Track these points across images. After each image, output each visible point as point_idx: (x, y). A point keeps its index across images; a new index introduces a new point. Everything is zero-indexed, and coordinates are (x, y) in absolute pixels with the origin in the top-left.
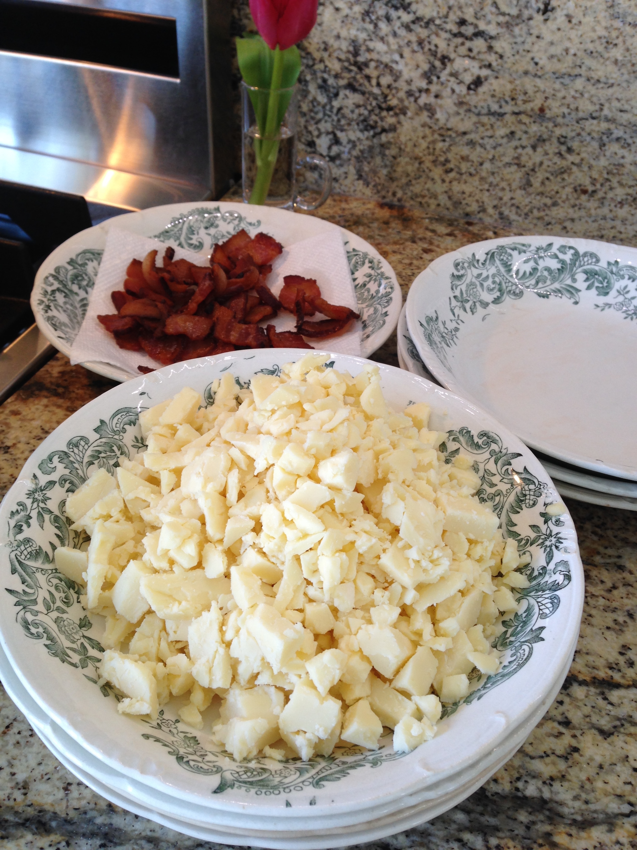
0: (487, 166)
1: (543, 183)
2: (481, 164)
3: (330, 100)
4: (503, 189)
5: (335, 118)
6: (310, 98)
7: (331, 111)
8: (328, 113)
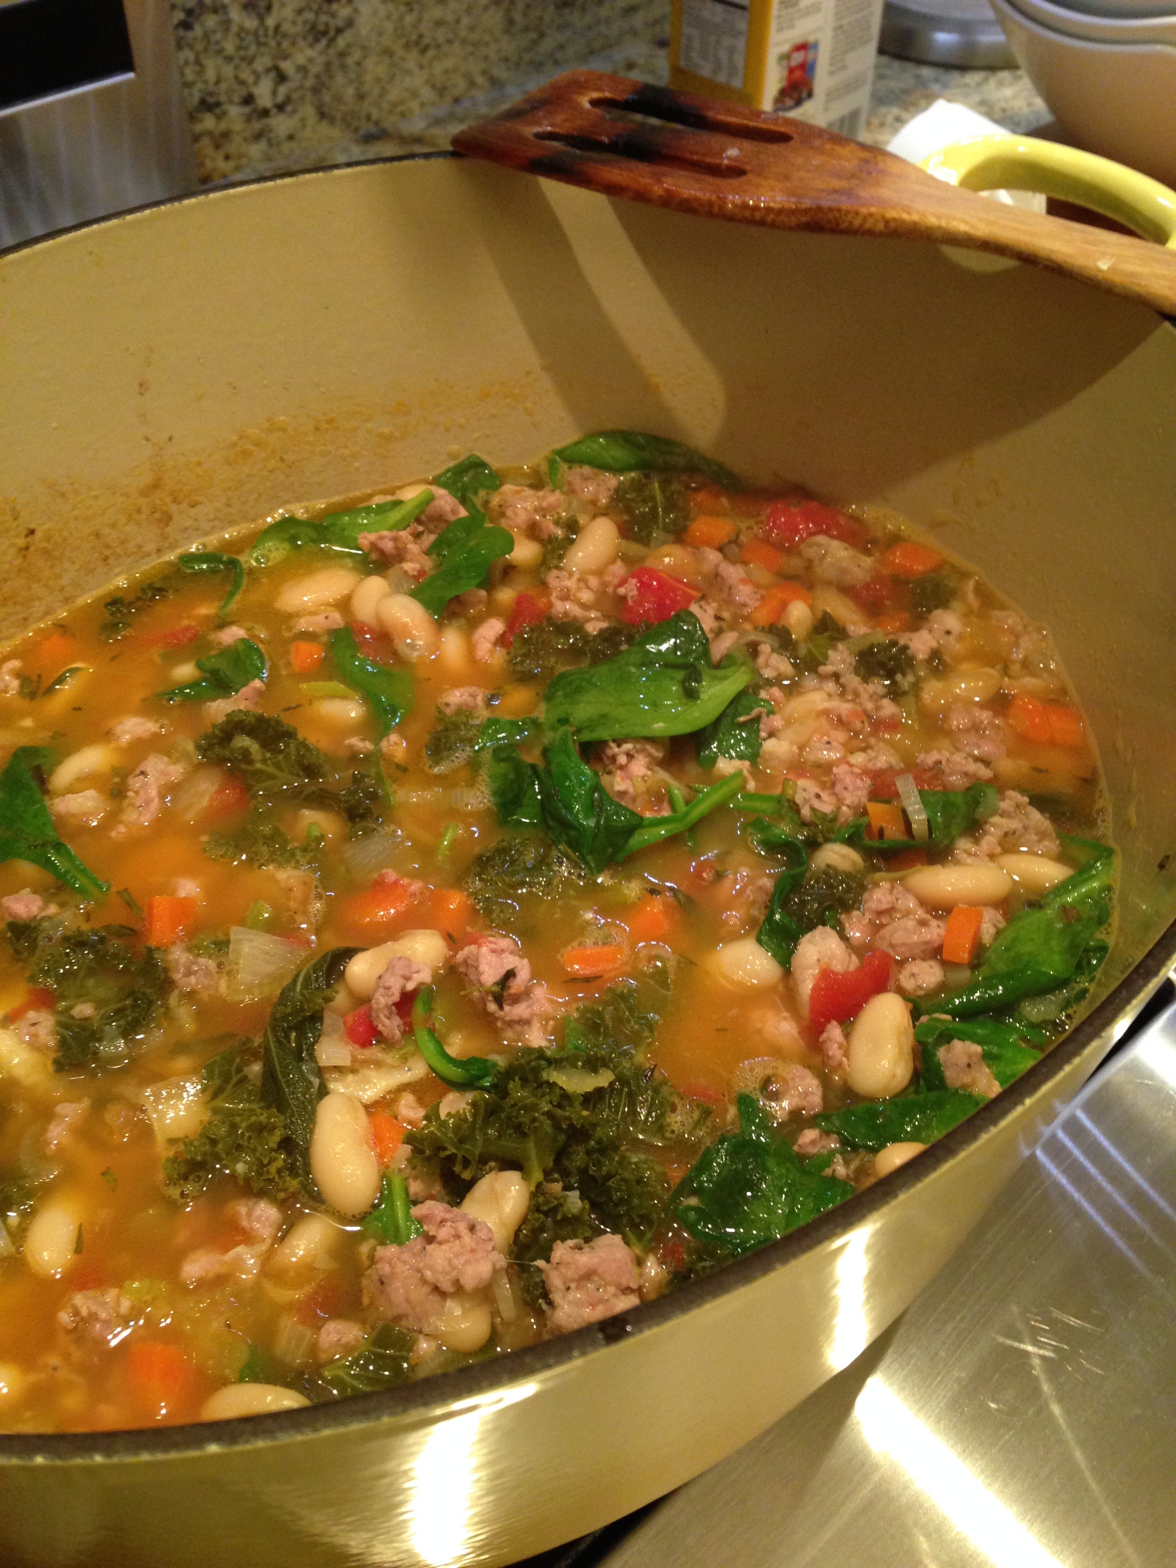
0: (466, 21)
1: (525, 15)
2: (458, 21)
3: (262, 19)
4: (487, 44)
5: (273, 43)
6: (234, 29)
7: (266, 35)
8: (262, 39)
